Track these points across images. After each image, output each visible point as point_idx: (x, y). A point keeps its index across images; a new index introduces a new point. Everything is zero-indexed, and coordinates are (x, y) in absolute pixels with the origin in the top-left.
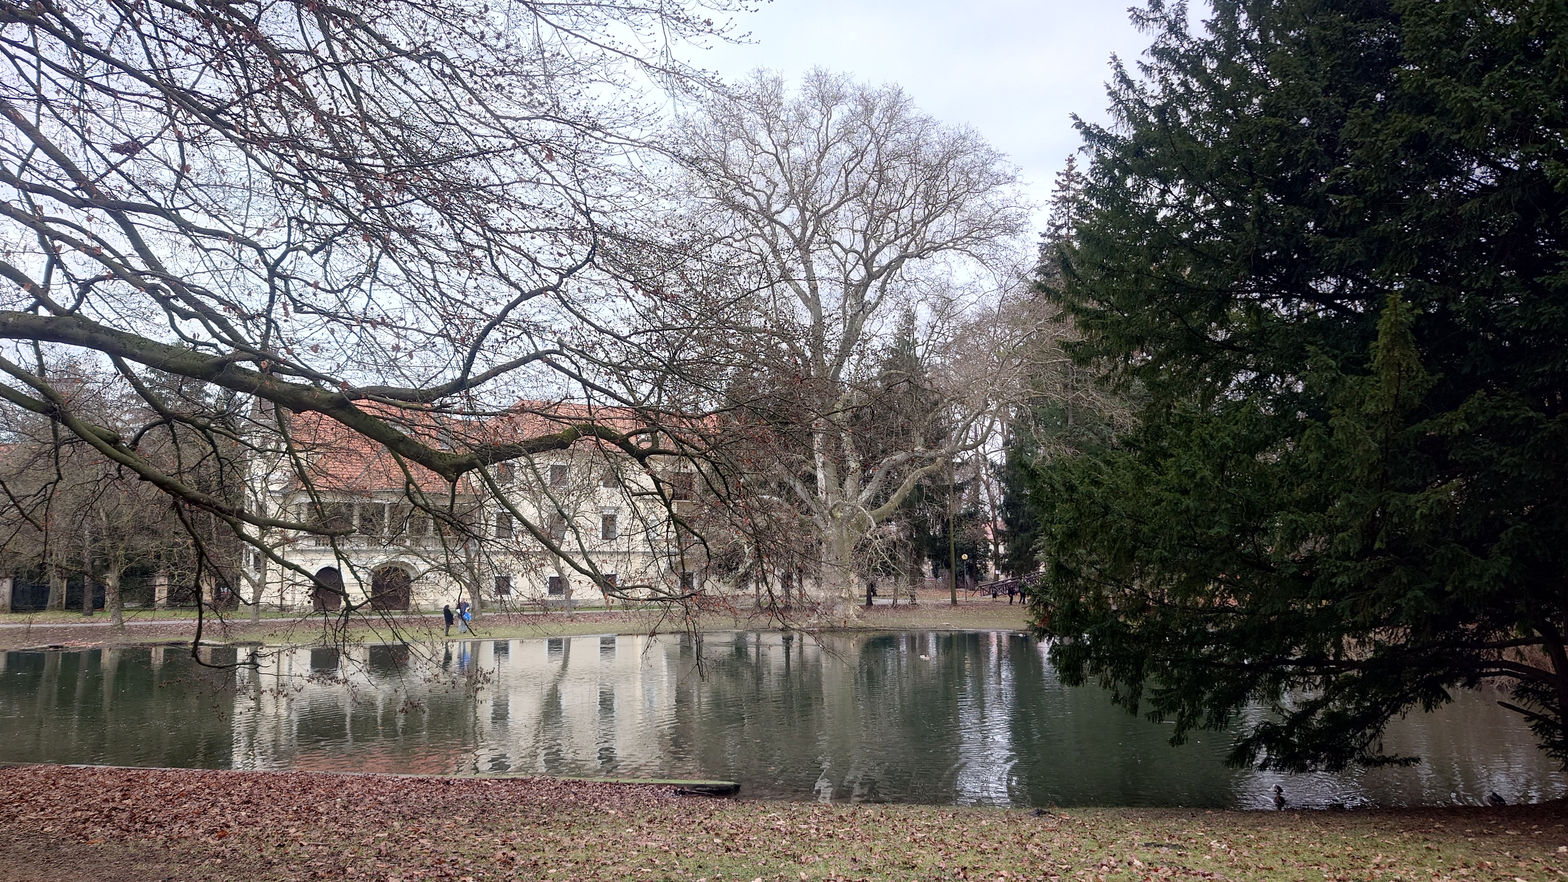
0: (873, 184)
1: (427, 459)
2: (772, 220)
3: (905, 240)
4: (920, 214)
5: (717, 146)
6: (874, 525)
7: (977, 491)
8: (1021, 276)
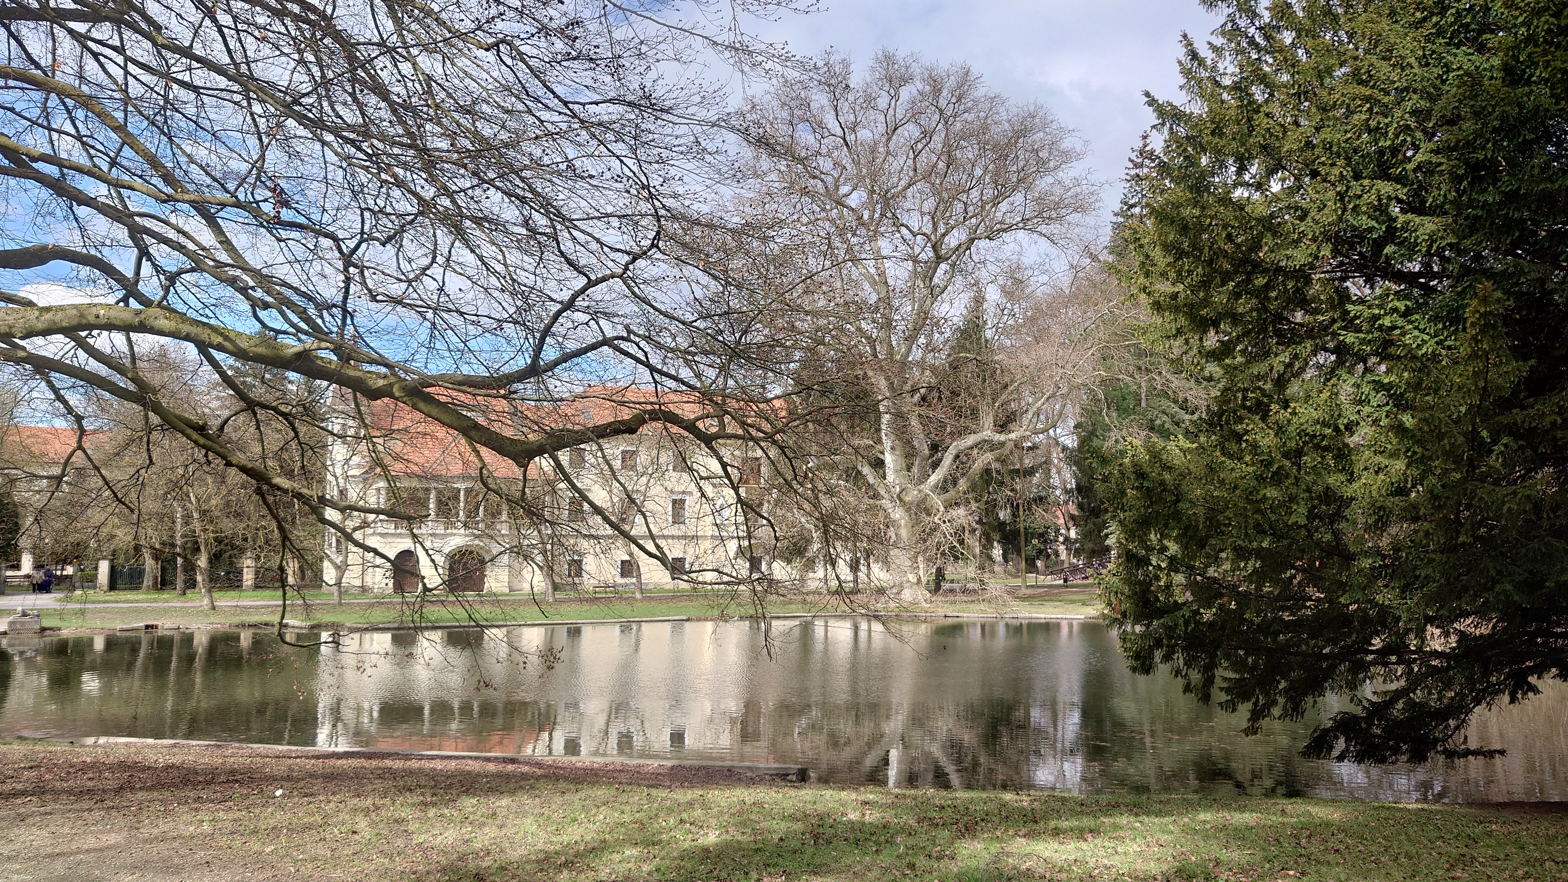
0: (941, 165)
1: (500, 445)
2: (840, 203)
3: (973, 220)
4: (989, 193)
5: (784, 129)
6: (942, 509)
7: (1048, 476)
8: (1094, 258)
